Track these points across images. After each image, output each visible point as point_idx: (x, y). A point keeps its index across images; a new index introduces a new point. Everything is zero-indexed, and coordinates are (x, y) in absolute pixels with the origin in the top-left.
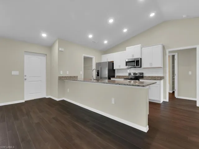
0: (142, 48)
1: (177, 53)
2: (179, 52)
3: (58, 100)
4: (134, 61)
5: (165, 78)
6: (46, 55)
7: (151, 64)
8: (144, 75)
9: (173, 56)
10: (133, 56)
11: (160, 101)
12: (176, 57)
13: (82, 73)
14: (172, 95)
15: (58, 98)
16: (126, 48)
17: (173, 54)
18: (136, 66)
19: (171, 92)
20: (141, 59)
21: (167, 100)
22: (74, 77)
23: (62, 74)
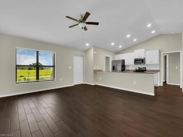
0: (145, 51)
1: (168, 54)
2: (169, 54)
3: (93, 84)
4: (140, 60)
5: (160, 71)
6: (83, 56)
7: (152, 62)
8: (146, 69)
9: (166, 56)
10: (139, 56)
11: (158, 85)
12: (167, 57)
13: (104, 67)
14: (165, 83)
15: (94, 83)
16: (134, 51)
17: (165, 55)
18: (142, 63)
19: (164, 81)
20: (145, 58)
21: (162, 85)
22: (101, 70)
23: (95, 68)
